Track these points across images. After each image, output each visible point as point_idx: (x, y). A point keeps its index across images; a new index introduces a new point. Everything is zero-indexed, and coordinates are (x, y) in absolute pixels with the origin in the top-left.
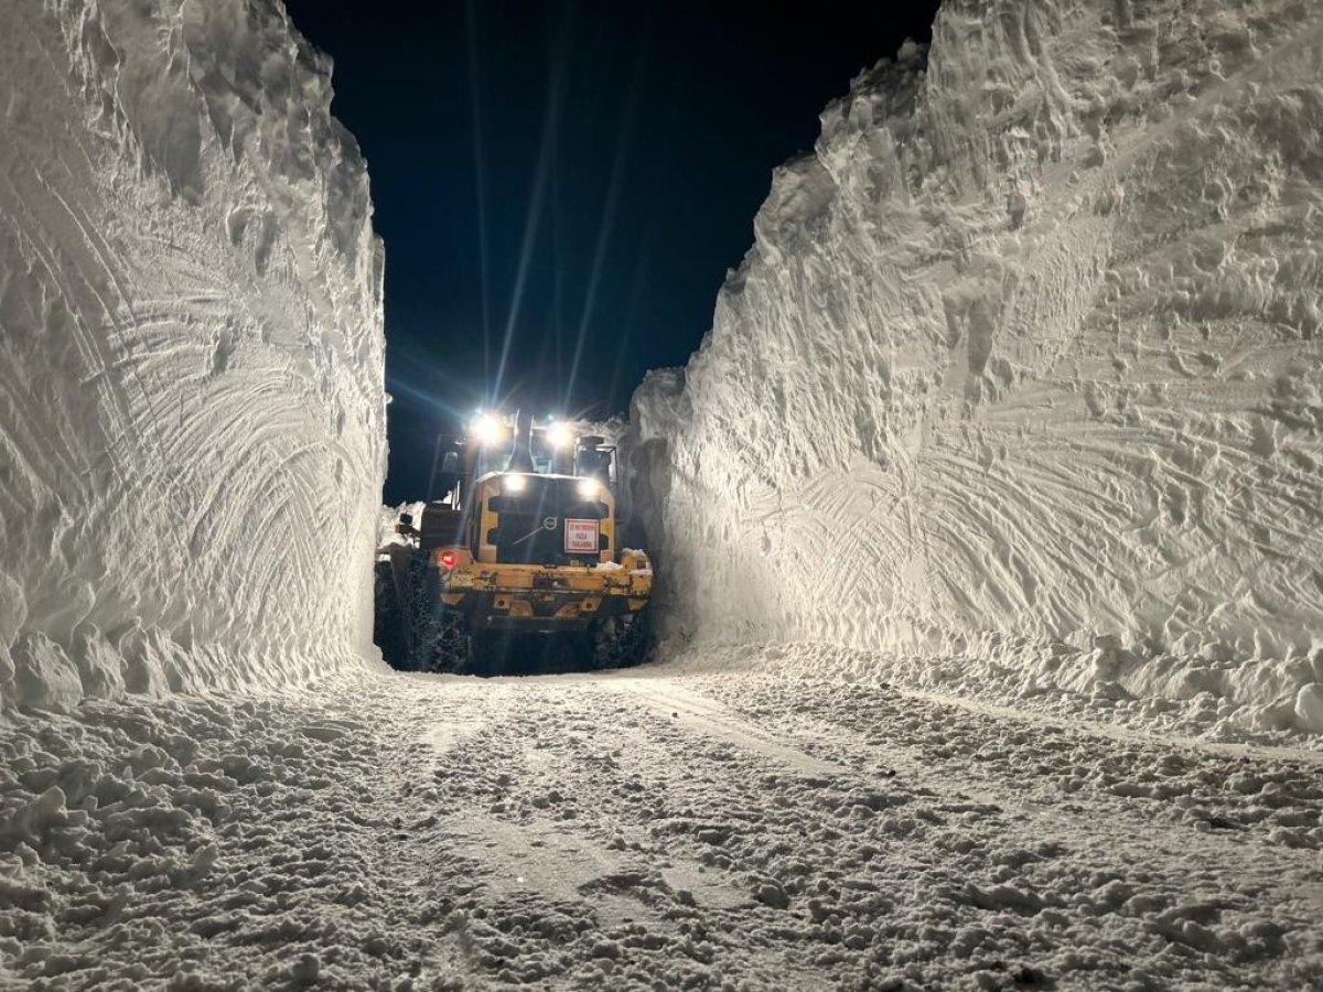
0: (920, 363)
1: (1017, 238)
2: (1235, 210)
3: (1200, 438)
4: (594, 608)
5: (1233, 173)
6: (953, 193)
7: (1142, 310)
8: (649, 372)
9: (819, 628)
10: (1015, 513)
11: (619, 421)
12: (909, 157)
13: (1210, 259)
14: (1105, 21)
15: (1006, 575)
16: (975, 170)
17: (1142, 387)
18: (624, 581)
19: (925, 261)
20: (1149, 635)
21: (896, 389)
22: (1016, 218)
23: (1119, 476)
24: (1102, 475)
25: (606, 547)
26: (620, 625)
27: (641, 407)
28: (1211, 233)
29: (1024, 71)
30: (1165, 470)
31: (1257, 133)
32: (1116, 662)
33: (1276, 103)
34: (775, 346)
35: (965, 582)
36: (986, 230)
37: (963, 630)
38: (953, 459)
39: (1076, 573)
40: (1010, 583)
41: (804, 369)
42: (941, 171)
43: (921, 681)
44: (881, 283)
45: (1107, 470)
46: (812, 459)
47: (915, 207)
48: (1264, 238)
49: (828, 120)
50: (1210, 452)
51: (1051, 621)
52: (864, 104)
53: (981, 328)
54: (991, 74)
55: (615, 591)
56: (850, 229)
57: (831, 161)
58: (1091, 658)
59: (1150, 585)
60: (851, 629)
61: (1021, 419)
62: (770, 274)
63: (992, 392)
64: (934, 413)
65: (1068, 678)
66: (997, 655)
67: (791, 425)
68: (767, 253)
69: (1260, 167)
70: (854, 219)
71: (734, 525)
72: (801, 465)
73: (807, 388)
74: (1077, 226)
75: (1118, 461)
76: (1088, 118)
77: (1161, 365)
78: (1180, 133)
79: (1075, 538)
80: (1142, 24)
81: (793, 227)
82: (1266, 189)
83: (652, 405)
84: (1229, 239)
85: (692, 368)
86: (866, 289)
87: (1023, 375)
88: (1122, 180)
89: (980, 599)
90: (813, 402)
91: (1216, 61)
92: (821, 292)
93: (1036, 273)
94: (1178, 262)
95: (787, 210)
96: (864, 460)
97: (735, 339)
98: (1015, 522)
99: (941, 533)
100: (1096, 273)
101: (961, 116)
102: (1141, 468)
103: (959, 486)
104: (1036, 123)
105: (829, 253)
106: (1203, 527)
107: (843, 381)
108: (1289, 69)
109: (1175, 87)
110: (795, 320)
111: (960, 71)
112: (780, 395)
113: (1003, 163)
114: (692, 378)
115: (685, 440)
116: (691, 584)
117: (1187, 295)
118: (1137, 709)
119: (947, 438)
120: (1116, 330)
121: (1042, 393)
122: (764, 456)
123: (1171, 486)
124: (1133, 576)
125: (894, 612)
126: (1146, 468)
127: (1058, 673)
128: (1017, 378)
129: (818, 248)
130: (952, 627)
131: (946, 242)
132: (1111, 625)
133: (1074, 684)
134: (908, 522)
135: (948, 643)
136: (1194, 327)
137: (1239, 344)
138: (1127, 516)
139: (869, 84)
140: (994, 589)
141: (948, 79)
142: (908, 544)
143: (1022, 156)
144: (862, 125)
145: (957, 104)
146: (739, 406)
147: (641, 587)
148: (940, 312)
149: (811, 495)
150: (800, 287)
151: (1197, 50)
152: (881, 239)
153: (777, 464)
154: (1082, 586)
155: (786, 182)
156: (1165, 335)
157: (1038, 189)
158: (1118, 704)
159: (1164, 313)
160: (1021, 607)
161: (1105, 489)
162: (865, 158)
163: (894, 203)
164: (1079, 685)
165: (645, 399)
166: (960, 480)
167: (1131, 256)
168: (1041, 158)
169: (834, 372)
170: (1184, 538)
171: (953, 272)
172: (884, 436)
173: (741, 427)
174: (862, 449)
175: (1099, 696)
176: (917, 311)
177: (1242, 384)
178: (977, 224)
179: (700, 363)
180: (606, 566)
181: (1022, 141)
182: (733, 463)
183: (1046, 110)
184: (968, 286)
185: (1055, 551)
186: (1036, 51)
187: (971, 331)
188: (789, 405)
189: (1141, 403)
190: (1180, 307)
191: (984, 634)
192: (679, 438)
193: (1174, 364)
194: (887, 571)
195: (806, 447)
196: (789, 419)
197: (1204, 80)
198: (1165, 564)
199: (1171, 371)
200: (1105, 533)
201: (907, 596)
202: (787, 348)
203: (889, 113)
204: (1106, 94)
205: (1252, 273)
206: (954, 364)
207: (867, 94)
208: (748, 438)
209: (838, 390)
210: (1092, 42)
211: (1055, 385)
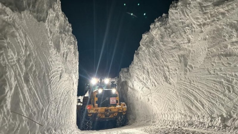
0: (175, 66)
1: (190, 44)
2: (229, 39)
3: (231, 77)
4: (116, 115)
5: (227, 33)
6: (177, 37)
7: (215, 55)
8: (122, 69)
9: (161, 116)
10: (198, 92)
11: (117, 78)
12: (168, 32)
13: (226, 47)
14: (200, 11)
15: (198, 104)
16: (180, 34)
17: (218, 68)
18: (122, 109)
19: (173, 49)
20: (229, 114)
21: (171, 70)
22: (189, 41)
23: (217, 84)
24: (213, 84)
25: (118, 103)
26: (121, 118)
27: (121, 75)
28: (225, 43)
29: (186, 18)
30: (225, 83)
31: (230, 27)
32: (224, 120)
33: (232, 22)
34: (146, 63)
35: (190, 105)
36: (184, 43)
37: (191, 115)
38: (184, 82)
39: (212, 103)
40: (199, 105)
41: (152, 67)
42: (174, 34)
43: (185, 126)
44: (165, 52)
45: (214, 83)
46: (156, 83)
47: (170, 40)
48: (235, 43)
49: (151, 26)
50: (233, 79)
51: (209, 112)
52: (158, 24)
53: (185, 59)
54: (180, 19)
55: (120, 111)
56: (158, 43)
57: (153, 33)
58: (219, 119)
59: (227, 104)
60: (168, 116)
61: (196, 75)
62: (144, 51)
63: (190, 71)
64: (179, 74)
65: (215, 123)
66: (199, 120)
67: (151, 77)
68: (143, 48)
69: (232, 32)
70: (158, 42)
71: (142, 97)
72: (154, 85)
73: (153, 71)
74: (201, 42)
75: (216, 82)
76: (200, 25)
77: (221, 65)
78: (216, 27)
79: (211, 96)
80: (206, 11)
81: (147, 43)
82: (234, 35)
83: (123, 75)
84: (229, 44)
85: (130, 68)
86: (162, 53)
87: (195, 67)
88: (207, 35)
89: (194, 109)
90: (155, 73)
91: (220, 16)
92: (154, 54)
93: (194, 50)
94: (220, 47)
95: (146, 41)
96: (167, 83)
97: (138, 63)
98: (198, 94)
99: (184, 96)
100: (206, 50)
101: (176, 25)
102: (221, 83)
103: (186, 87)
104: (190, 26)
105: (154, 48)
106: (235, 93)
107: (160, 69)
108: (233, 17)
109: (214, 20)
110: (149, 59)
111: (175, 18)
112: (148, 72)
113: (185, 33)
114: (130, 70)
115: (130, 81)
116: (134, 108)
117: (223, 53)
118: (231, 129)
119: (182, 79)
120: (211, 59)
121: (199, 70)
122: (146, 83)
123: (227, 86)
124: (223, 103)
125: (176, 112)
126: (222, 83)
127: (213, 122)
128: (194, 68)
129: (152, 47)
130: (189, 114)
131: (176, 45)
132: (221, 112)
133: (217, 124)
134: (177, 94)
135: (189, 118)
136: (226, 58)
137: (234, 61)
138: (220, 92)
139: (158, 20)
140: (196, 106)
141: (173, 20)
142: (177, 99)
143: (188, 32)
144: (158, 27)
145: (175, 23)
146: (140, 74)
147: (125, 110)
148: (177, 57)
149: (157, 90)
150: (150, 53)
151: (217, 15)
152: (164, 45)
153: (149, 84)
154: (214, 105)
155: (145, 36)
156: (220, 60)
157: (192, 36)
158: (227, 128)
159: (219, 56)
160: (202, 110)
161: (214, 87)
162: (159, 32)
163: (166, 39)
164: (218, 124)
165: (122, 74)
166: (186, 86)
167: (212, 47)
168: (192, 32)
169: (158, 68)
170: (232, 95)
171: (179, 50)
172: (169, 79)
173: (141, 78)
174: (166, 81)
175: (222, 127)
176: (173, 57)
177: (237, 68)
178: (182, 42)
179: (132, 67)
180: (118, 106)
181: (188, 29)
182: (140, 85)
183: (191, 24)
184: (182, 52)
185: (207, 99)
186: (188, 15)
187: (184, 60)
188: (150, 74)
189: (218, 71)
190: (222, 55)
191: (196, 115)
192: (129, 81)
193: (223, 64)
194: (174, 104)
195: (155, 81)
196: (150, 76)
197: (219, 19)
198: (229, 100)
199: (222, 65)
200: (216, 95)
201: (179, 108)
202: (148, 64)
203: (163, 25)
204: (202, 22)
205: (234, 49)
206: (181, 66)
207: (158, 22)
208: (143, 80)
209: (159, 71)
210: (198, 14)
211: (201, 69)
